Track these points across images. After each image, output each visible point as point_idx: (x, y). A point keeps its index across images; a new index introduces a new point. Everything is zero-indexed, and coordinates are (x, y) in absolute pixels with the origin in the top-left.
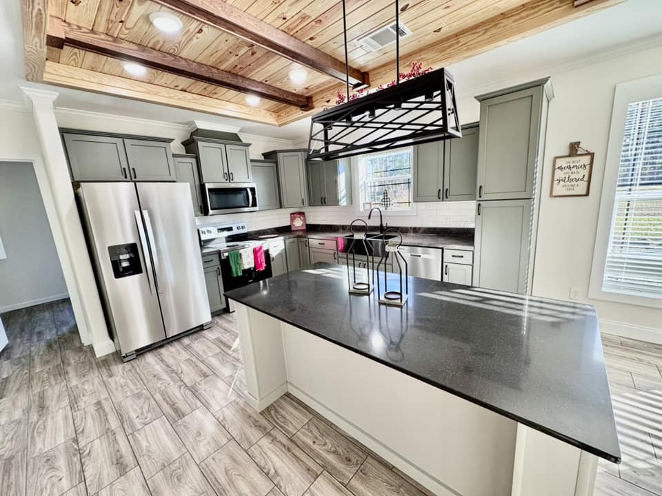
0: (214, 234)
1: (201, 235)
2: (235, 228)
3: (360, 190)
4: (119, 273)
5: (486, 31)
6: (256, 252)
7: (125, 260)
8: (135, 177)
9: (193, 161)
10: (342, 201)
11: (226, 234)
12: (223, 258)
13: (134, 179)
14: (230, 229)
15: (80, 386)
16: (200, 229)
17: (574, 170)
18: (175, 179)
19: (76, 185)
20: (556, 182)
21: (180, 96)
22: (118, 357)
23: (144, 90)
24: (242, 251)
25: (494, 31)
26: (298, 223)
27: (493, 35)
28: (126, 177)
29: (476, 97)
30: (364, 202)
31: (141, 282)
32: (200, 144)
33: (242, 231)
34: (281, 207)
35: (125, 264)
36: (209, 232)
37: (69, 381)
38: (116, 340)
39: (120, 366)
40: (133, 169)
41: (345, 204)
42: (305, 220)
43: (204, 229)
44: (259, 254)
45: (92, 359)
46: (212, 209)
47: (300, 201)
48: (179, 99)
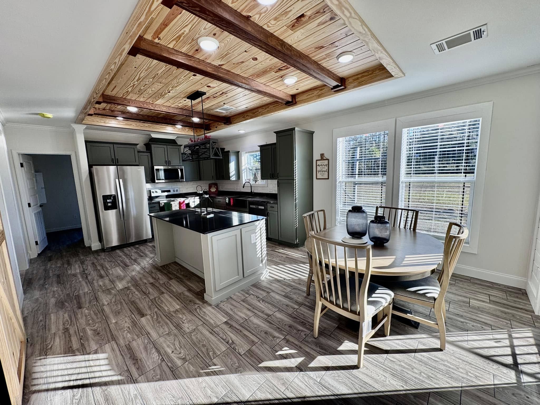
0: (159, 193)
1: (152, 193)
2: (172, 191)
3: (243, 172)
4: (107, 208)
5: (266, 108)
6: (180, 203)
7: (109, 202)
8: (118, 163)
9: (149, 154)
10: (232, 178)
11: (166, 194)
12: (161, 206)
13: (117, 164)
14: (169, 191)
15: (84, 258)
16: (151, 190)
17: (323, 166)
18: (138, 164)
19: (90, 166)
20: (318, 172)
21: (142, 125)
22: (103, 250)
23: (125, 124)
24: (172, 203)
25: (268, 109)
26: (213, 190)
27: (268, 111)
28: (113, 163)
29: (275, 132)
30: (246, 178)
31: (116, 213)
32: (152, 145)
33: (176, 193)
34: (200, 180)
35: (109, 204)
36: (156, 192)
37: (79, 257)
38: (102, 243)
39: (103, 254)
40: (117, 159)
41: (234, 179)
42: (217, 188)
43: (154, 191)
44: (182, 205)
45: (90, 251)
46: (157, 180)
47: (212, 177)
48: (141, 126)
